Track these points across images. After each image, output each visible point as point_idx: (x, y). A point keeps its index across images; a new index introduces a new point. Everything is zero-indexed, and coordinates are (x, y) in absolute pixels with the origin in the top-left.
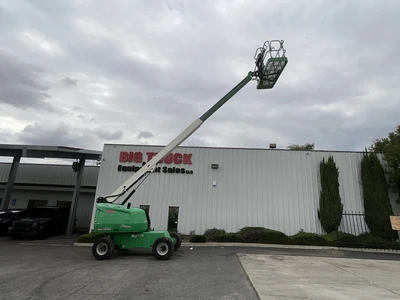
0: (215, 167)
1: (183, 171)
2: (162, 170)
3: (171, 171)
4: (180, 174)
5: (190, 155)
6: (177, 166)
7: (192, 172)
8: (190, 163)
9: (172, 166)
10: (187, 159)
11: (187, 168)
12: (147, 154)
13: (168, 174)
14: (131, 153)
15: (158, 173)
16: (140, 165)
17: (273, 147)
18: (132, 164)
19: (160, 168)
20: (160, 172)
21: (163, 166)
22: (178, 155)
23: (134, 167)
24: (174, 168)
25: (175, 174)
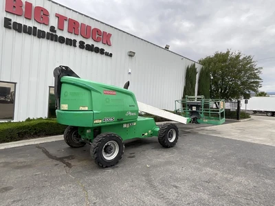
0: (131, 55)
1: (102, 52)
2: (78, 44)
3: (90, 48)
4: (99, 55)
5: (110, 35)
6: (96, 45)
7: (111, 55)
8: (110, 45)
9: (89, 42)
10: (106, 38)
11: (107, 49)
12: (58, 16)
13: (84, 51)
15: (72, 47)
16: (47, 30)
17: (167, 48)
18: (31, 24)
19: (75, 41)
20: (75, 46)
21: (79, 39)
22: (97, 31)
23: (35, 28)
24: (93, 45)
25: (93, 53)
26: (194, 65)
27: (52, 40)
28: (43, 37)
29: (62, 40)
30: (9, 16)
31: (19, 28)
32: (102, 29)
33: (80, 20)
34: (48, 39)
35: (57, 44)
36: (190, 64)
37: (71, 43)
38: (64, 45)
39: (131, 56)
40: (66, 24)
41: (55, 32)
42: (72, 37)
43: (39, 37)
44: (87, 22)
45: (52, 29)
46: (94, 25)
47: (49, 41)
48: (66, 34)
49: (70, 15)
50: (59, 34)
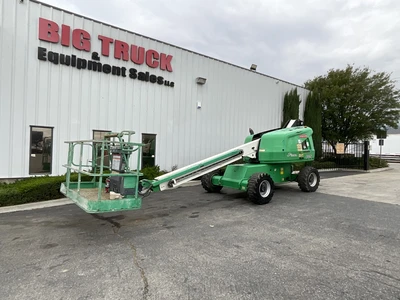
0: (201, 82)
1: (160, 81)
2: (127, 73)
3: (144, 77)
4: (156, 84)
5: (170, 57)
6: (152, 72)
7: (172, 85)
8: (170, 71)
9: (143, 69)
10: (165, 62)
11: (166, 77)
12: (101, 38)
13: (137, 82)
14: (66, 28)
15: (121, 77)
16: (88, 57)
17: (253, 69)
18: (69, 52)
19: (124, 69)
20: (124, 75)
21: (129, 66)
22: (153, 53)
23: (74, 57)
24: (147, 73)
25: (149, 83)
26: (296, 91)
27: (95, 70)
28: (84, 67)
29: (107, 69)
30: (44, 45)
31: (55, 59)
32: (160, 49)
33: (130, 41)
34: (90, 69)
35: (102, 74)
36: (289, 89)
37: (118, 72)
38: (110, 76)
39: (200, 84)
40: (112, 48)
41: (98, 59)
42: (120, 64)
43: (79, 68)
44: (139, 43)
45: (95, 56)
46: (148, 46)
47: (92, 72)
48: (112, 62)
49: (116, 36)
50: (103, 61)
